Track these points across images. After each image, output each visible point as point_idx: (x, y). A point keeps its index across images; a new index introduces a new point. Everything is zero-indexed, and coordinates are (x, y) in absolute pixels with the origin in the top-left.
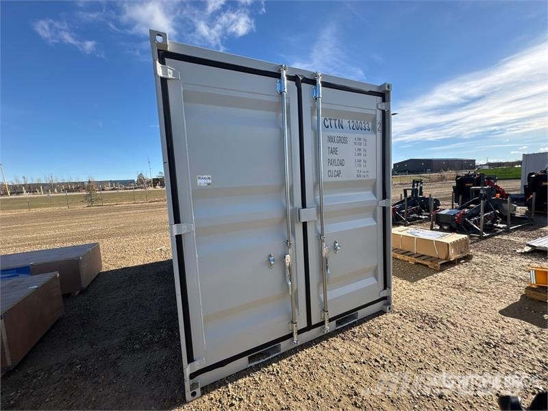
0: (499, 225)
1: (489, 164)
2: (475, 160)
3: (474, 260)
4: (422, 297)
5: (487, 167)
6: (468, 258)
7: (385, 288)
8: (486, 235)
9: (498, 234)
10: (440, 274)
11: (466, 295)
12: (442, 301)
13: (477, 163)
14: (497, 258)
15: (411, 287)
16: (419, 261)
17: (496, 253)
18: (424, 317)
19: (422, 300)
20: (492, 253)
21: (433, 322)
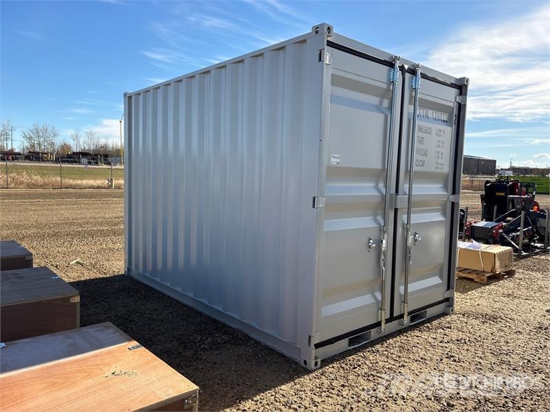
0: (536, 245)
1: (513, 169)
2: (495, 162)
3: (517, 275)
4: (477, 303)
5: (511, 173)
6: (510, 274)
7: (448, 289)
8: (524, 254)
9: (536, 254)
10: (487, 287)
11: (516, 301)
12: (497, 305)
13: (499, 166)
14: (539, 275)
15: (463, 296)
16: (464, 275)
17: (536, 271)
18: (485, 316)
19: (478, 305)
20: (532, 270)
21: (494, 319)
